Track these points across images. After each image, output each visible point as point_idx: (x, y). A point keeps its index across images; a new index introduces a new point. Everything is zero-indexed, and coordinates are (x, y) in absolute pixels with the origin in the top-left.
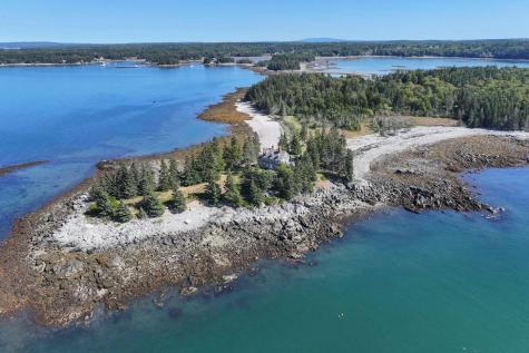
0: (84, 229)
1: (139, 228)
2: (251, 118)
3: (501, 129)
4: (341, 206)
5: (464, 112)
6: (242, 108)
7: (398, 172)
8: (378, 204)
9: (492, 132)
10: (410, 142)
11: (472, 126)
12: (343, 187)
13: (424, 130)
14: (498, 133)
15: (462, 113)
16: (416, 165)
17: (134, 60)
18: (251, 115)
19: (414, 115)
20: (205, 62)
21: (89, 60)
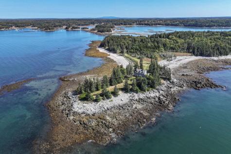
0: (84, 106)
1: (106, 104)
2: (109, 55)
3: (207, 56)
4: (172, 89)
5: (192, 50)
6: (102, 50)
7: (183, 75)
8: (184, 88)
9: (204, 58)
10: (179, 63)
11: (197, 56)
12: (169, 82)
13: (181, 58)
14: (207, 58)
15: (191, 50)
16: (186, 72)
17: (30, 27)
18: (108, 53)
19: (173, 52)
20: (66, 28)
21: (8, 28)
